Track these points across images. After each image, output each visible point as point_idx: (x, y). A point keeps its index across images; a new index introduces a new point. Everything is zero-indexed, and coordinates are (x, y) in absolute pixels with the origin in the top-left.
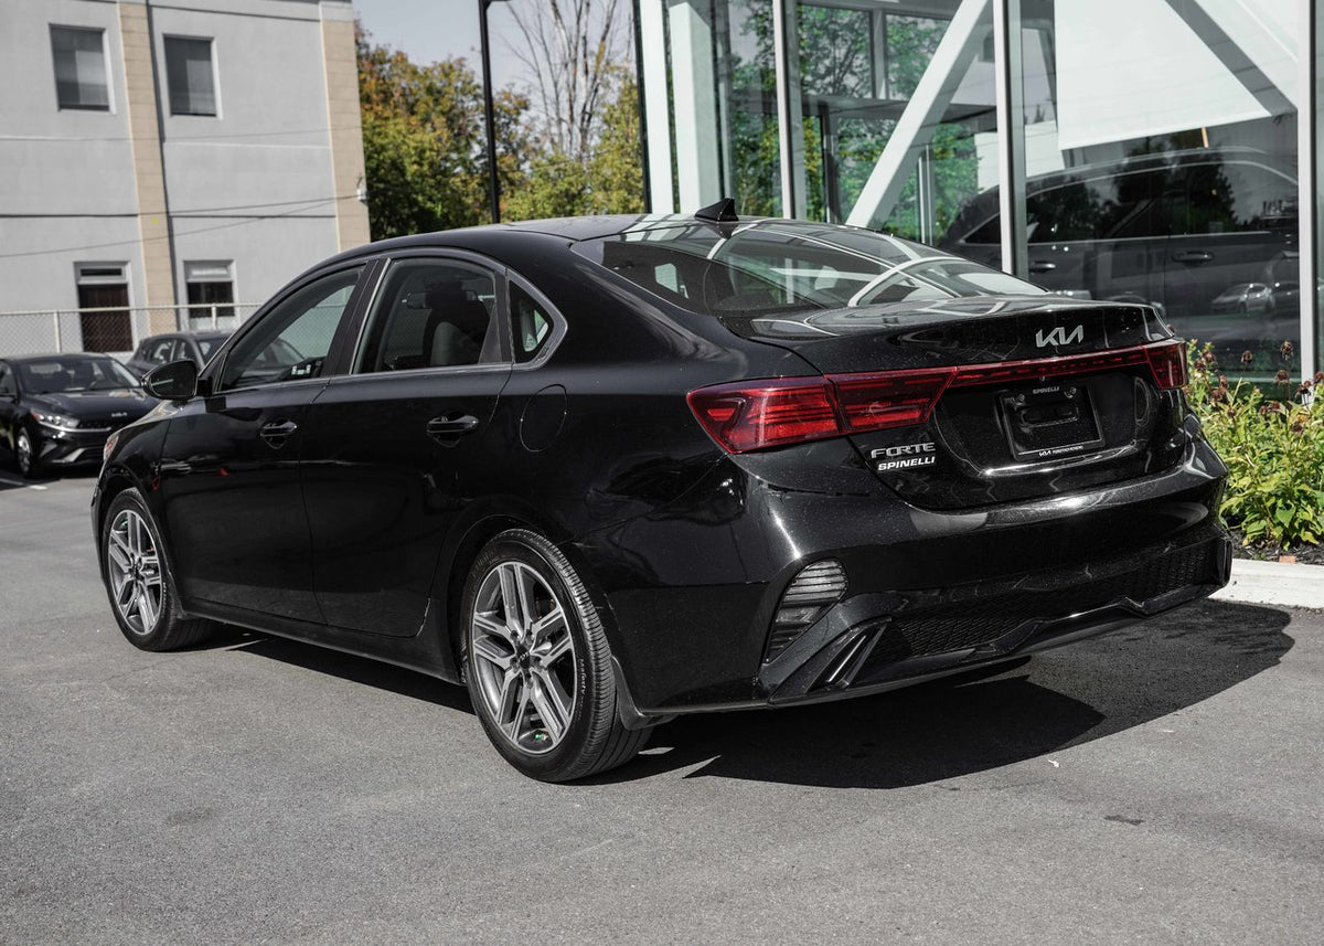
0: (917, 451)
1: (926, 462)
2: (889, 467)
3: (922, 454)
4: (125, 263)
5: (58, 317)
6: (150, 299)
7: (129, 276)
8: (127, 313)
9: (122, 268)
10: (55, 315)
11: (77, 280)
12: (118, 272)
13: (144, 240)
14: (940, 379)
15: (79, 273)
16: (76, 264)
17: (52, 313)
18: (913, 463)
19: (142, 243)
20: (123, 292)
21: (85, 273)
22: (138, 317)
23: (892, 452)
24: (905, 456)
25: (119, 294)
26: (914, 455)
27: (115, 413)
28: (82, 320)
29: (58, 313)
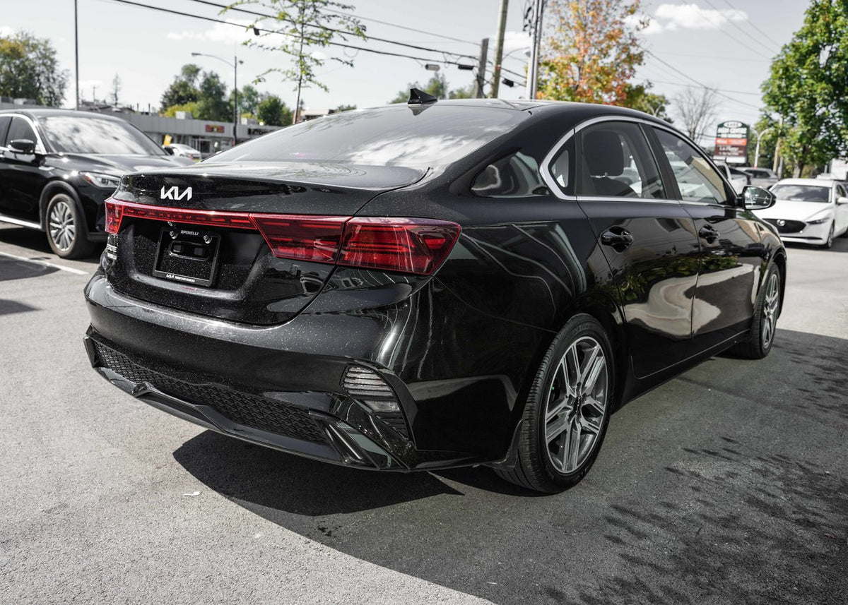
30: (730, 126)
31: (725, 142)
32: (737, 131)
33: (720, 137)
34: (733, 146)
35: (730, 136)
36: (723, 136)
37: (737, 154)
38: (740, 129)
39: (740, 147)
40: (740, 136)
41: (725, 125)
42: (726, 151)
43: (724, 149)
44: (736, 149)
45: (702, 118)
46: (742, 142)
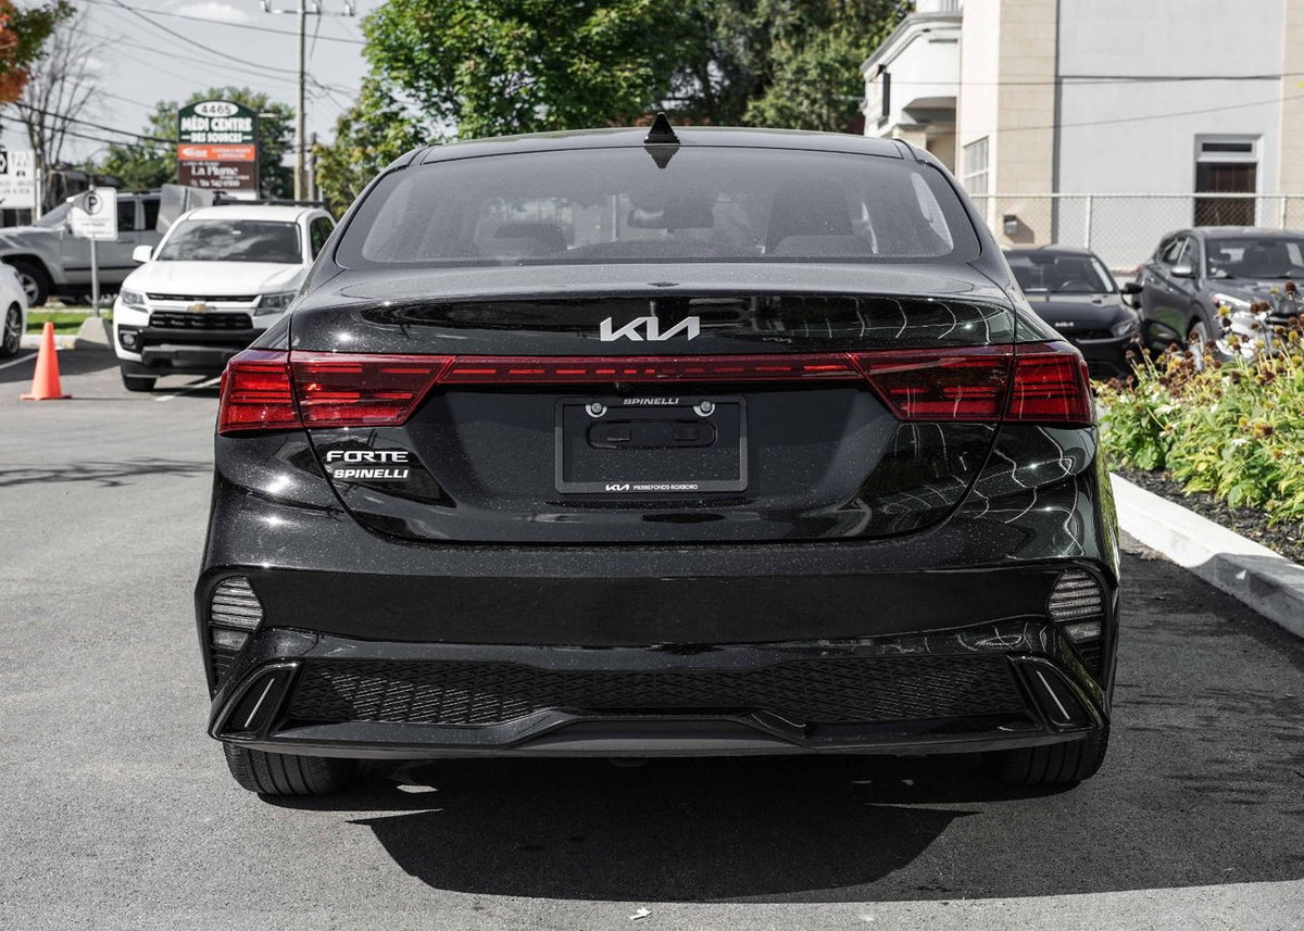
0: (384, 459)
1: (396, 475)
2: (347, 475)
3: (390, 464)
4: (1257, 137)
5: (1092, 201)
6: (1283, 182)
7: (1259, 155)
8: (1253, 201)
9: (1253, 143)
10: (1089, 199)
11: (1196, 155)
12: (1247, 148)
13: (1285, 99)
14: (428, 371)
15: (1200, 147)
16: (1198, 137)
17: (1085, 197)
18: (377, 474)
19: (1281, 104)
20: (1250, 172)
21: (1207, 148)
22: (1264, 206)
23: (351, 457)
24: (365, 464)
25: (1243, 176)
26: (377, 465)
27: (1060, 322)
28: (1196, 206)
29: (1092, 197)
30: (210, 114)
31: (202, 154)
32: (229, 124)
33: (189, 141)
34: (223, 164)
35: (212, 138)
36: (195, 138)
37: (237, 184)
38: (235, 120)
39: (241, 166)
40: (238, 138)
41: (198, 109)
42: (206, 177)
43: (202, 171)
44: (231, 171)
45: (57, 86)
46: (246, 153)
